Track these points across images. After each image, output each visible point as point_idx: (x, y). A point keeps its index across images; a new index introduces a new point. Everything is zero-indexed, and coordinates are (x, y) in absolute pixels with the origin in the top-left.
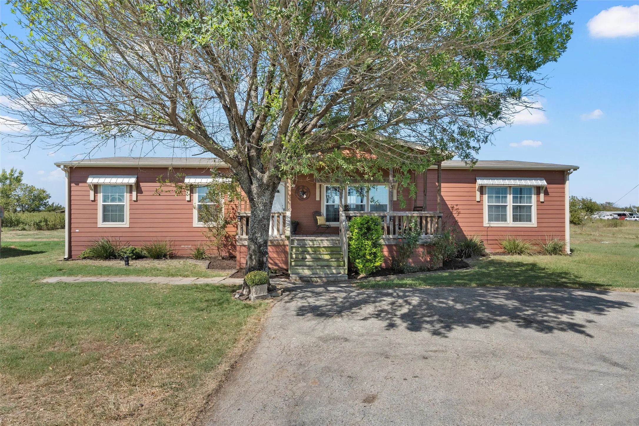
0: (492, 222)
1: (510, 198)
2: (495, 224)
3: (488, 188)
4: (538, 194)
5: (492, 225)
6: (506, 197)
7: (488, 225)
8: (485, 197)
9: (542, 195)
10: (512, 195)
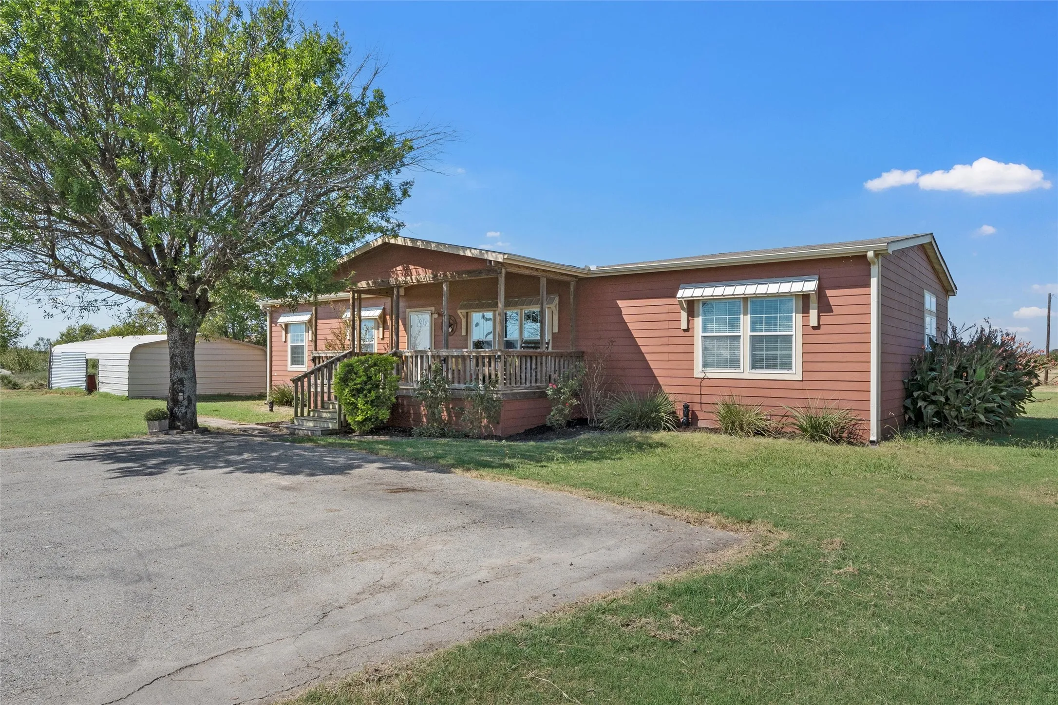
0: (709, 370)
1: (746, 321)
2: (714, 373)
3: (704, 304)
4: (805, 310)
5: (709, 375)
6: (738, 320)
7: (702, 375)
8: (698, 322)
9: (813, 313)
10: (749, 316)
